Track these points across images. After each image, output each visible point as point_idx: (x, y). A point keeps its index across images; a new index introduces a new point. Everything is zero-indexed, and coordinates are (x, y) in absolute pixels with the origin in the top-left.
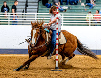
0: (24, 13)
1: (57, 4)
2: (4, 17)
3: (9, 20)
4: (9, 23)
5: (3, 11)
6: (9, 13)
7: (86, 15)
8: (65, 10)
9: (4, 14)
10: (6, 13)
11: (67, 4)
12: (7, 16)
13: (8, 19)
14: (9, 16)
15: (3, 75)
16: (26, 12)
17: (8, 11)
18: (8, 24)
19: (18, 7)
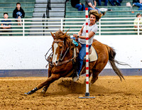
0: (46, 19)
1: (90, 4)
2: (17, 24)
3: (24, 29)
4: (24, 33)
5: (15, 16)
6: (24, 19)
7: (133, 20)
8: (103, 13)
9: (17, 21)
11: (106, 5)
12: (21, 23)
13: (22, 28)
14: (24, 22)
16: (48, 17)
17: (23, 16)
18: (22, 35)
19: (36, 10)
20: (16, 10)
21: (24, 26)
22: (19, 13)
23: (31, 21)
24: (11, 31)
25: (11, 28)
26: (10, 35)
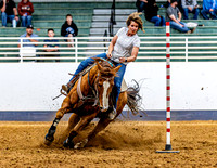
1: (172, 16)
2: (67, 46)
3: (76, 53)
4: (76, 58)
6: (76, 38)
8: (192, 30)
9: (66, 41)
10: (70, 37)
12: (72, 43)
13: (74, 51)
14: (76, 43)
15: (54, 162)
16: (112, 35)
17: (75, 34)
18: (74, 61)
19: (95, 25)
20: (66, 25)
21: (76, 48)
22: (70, 29)
23: (88, 41)
24: (58, 56)
25: (58, 51)
26: (57, 61)
